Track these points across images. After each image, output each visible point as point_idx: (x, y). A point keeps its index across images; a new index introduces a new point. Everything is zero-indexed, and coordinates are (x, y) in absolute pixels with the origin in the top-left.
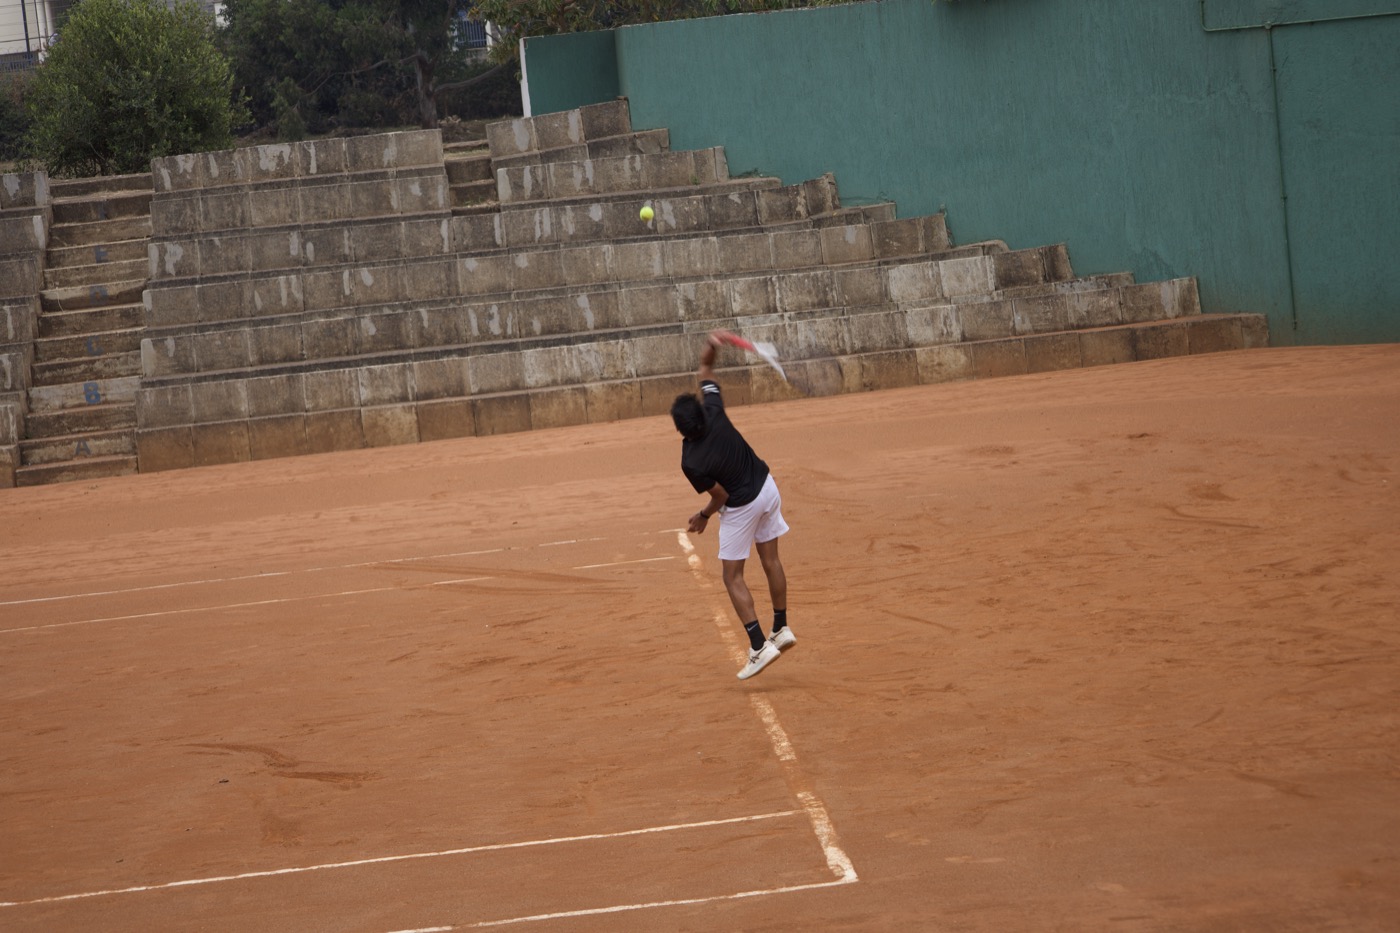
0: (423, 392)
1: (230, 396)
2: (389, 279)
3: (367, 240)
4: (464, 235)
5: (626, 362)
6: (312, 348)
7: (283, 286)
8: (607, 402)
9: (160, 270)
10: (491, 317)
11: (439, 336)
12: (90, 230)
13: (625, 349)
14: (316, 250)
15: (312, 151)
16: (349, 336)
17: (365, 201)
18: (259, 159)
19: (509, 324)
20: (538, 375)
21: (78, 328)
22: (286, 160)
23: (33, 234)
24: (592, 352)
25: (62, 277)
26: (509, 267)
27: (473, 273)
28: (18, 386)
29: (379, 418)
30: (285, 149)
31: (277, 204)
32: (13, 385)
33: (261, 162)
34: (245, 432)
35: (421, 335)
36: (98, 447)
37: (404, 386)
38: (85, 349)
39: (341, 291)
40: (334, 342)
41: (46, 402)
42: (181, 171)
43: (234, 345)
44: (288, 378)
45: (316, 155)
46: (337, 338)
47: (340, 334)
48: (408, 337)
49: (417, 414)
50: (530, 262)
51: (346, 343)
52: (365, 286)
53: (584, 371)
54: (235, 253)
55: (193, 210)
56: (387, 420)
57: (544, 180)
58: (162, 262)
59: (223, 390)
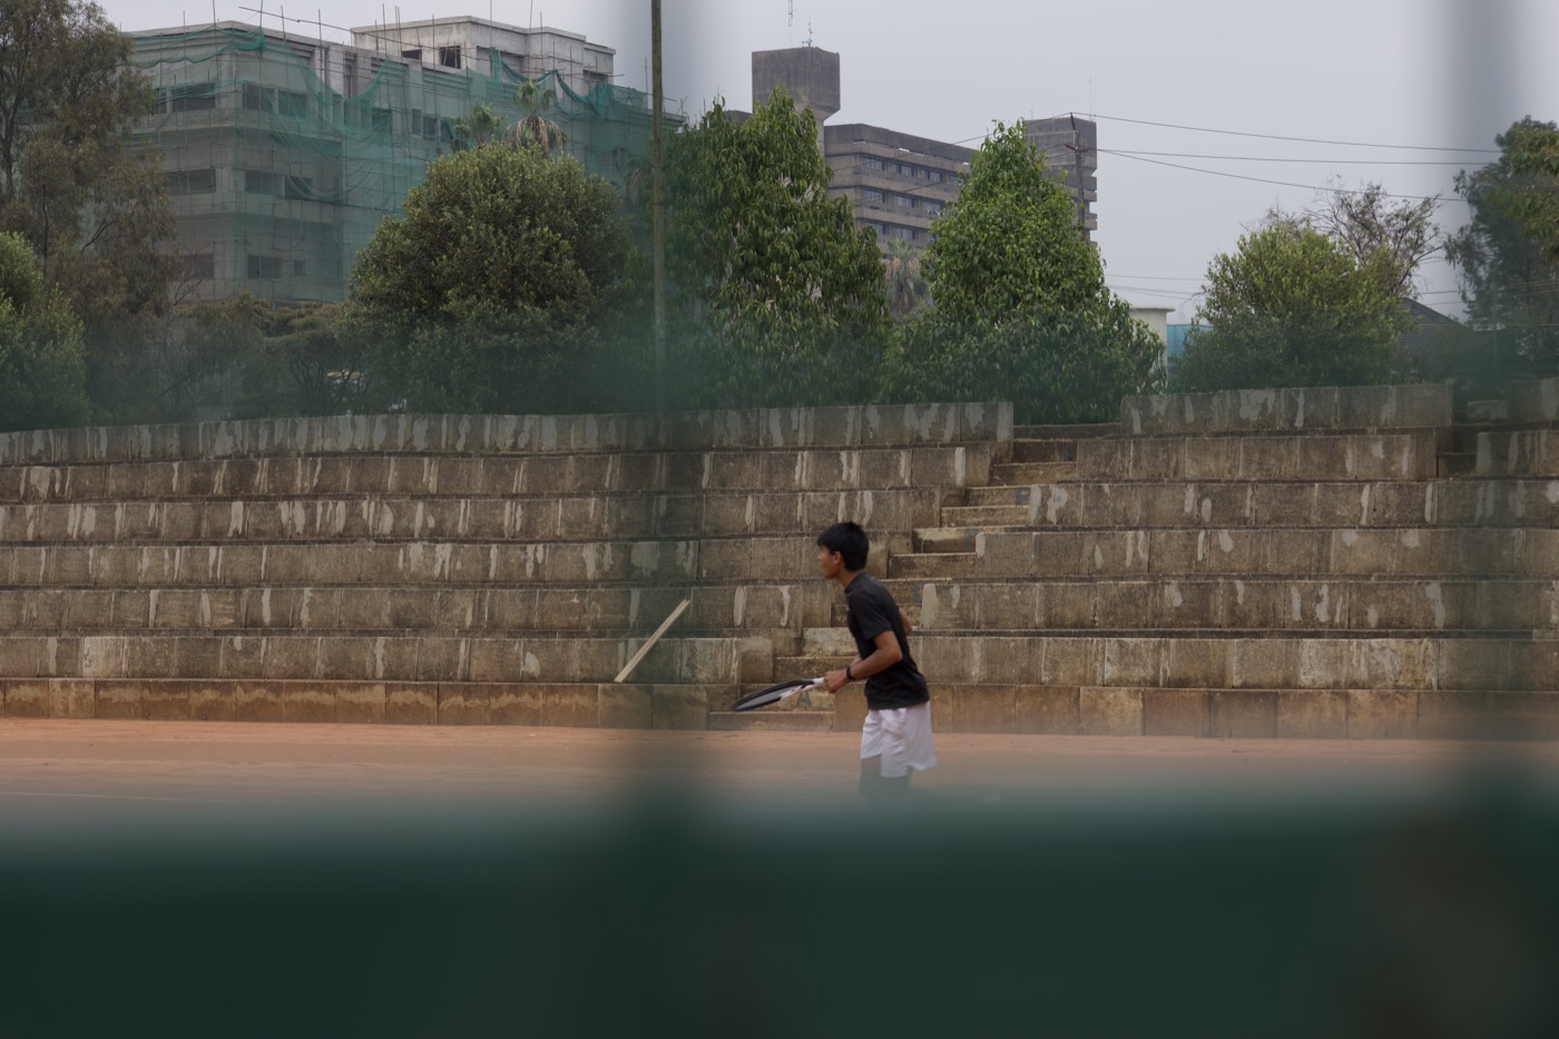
0: (1177, 677)
1: (964, 656)
2: (1251, 547)
3: (1274, 502)
4: (1388, 505)
5: (1428, 668)
6: (1106, 614)
7: (1130, 541)
8: (1374, 714)
9: (1040, 516)
10: (1319, 599)
11: (1254, 617)
12: (1033, 472)
13: (1428, 651)
14: (1214, 508)
15: (1301, 401)
16: (1150, 604)
17: (1316, 460)
18: (1240, 405)
19: (1338, 610)
20: (1317, 673)
21: (928, 572)
22: (1270, 409)
23: (953, 468)
24: (1388, 651)
25: (959, 518)
26: (1394, 545)
27: (1350, 549)
28: (792, 624)
29: (1100, 701)
30: (1270, 395)
31: (1217, 456)
32: (788, 622)
33: (1242, 409)
34: (949, 699)
35: (1232, 613)
36: (820, 699)
37: (1156, 667)
38: (911, 595)
39: (1193, 556)
40: (1133, 610)
41: (819, 646)
42: (1154, 414)
43: (1023, 602)
44: (1030, 643)
45: (1305, 405)
46: (1137, 606)
47: (1141, 602)
48: (1216, 613)
49: (1143, 701)
50: (1421, 541)
51: (1146, 614)
52: (1222, 552)
53: (1373, 673)
54: (1124, 504)
55: (1123, 455)
56: (1109, 704)
57: (1532, 451)
58: (1044, 507)
59: (958, 648)
